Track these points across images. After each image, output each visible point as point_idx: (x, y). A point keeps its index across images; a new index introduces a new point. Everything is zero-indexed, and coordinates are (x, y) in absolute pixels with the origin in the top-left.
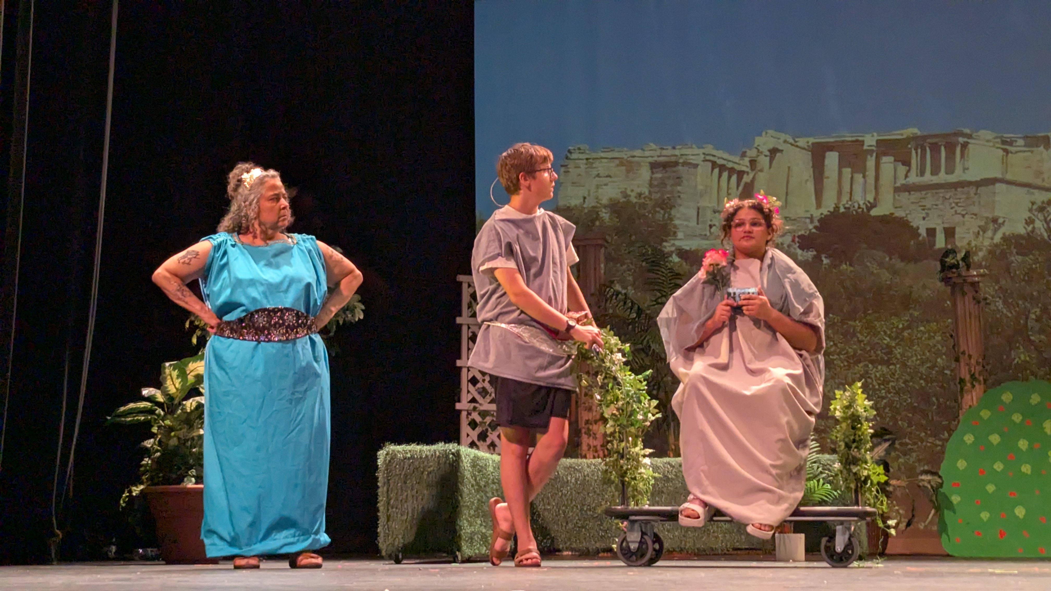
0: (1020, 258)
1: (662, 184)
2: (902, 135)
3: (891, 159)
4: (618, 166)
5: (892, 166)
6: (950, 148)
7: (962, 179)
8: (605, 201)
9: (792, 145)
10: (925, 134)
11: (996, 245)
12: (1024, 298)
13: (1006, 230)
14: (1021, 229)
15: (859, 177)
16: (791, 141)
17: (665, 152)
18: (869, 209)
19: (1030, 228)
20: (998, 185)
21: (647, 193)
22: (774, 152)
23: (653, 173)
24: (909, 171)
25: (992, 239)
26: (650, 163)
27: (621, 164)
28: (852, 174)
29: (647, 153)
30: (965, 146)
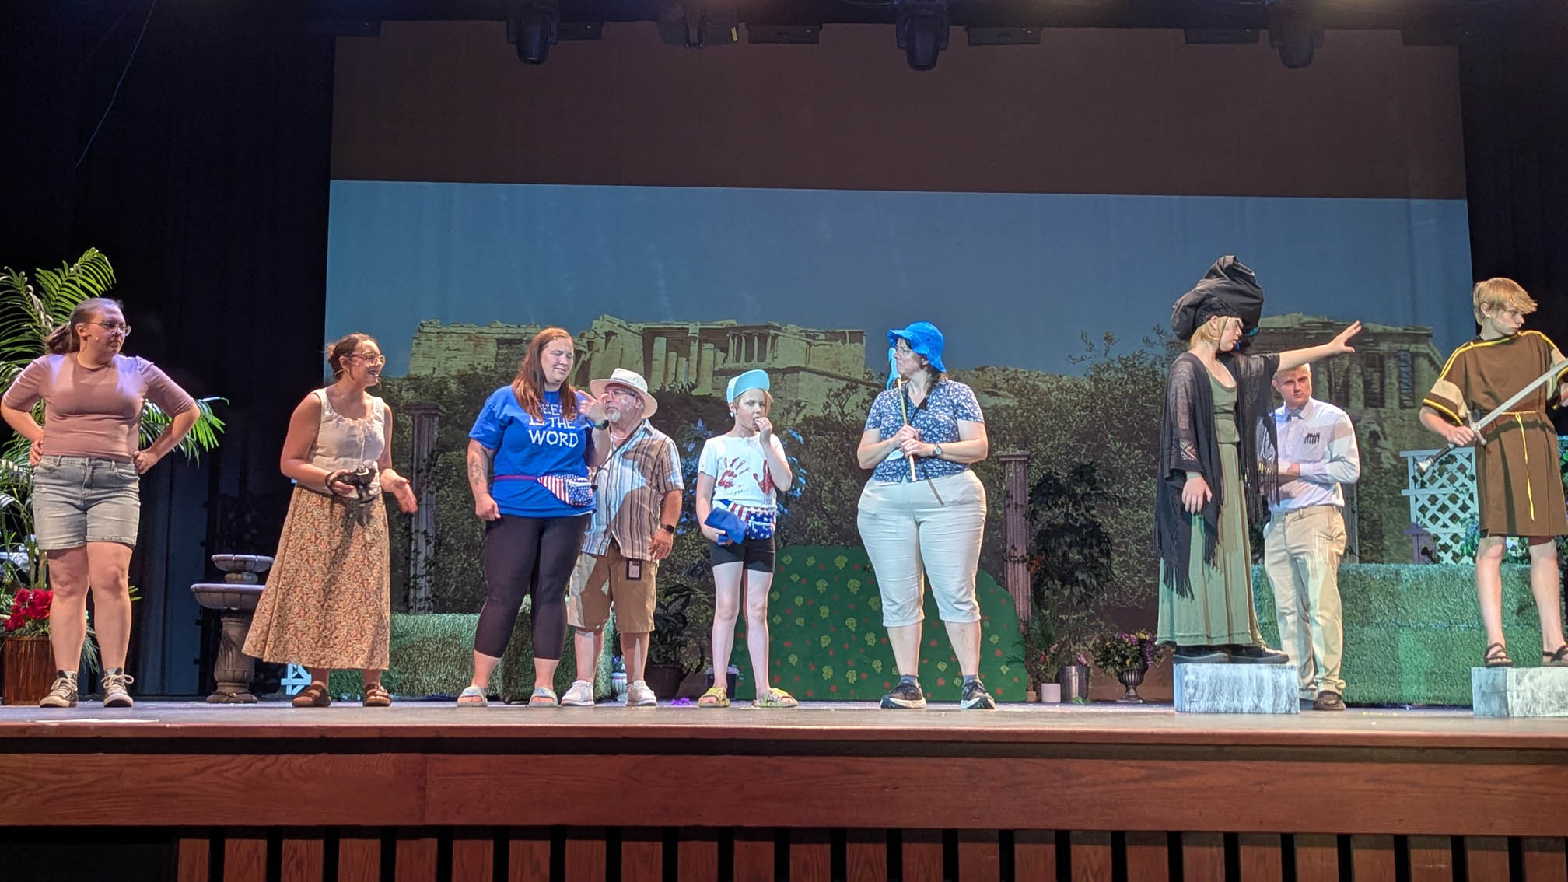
0: (817, 438)
1: (508, 359)
2: (721, 325)
3: (712, 346)
4: (466, 340)
5: (712, 352)
6: (763, 338)
7: (771, 366)
8: (453, 373)
9: (625, 328)
10: (742, 325)
11: (797, 426)
12: (819, 472)
13: (807, 412)
14: (819, 412)
15: (683, 360)
16: (625, 326)
17: (510, 330)
18: (691, 389)
19: (827, 412)
20: (801, 373)
21: (493, 366)
22: (609, 334)
23: (499, 349)
24: (726, 357)
25: (795, 420)
26: (497, 340)
27: (470, 339)
28: (677, 357)
29: (494, 331)
30: (774, 338)
